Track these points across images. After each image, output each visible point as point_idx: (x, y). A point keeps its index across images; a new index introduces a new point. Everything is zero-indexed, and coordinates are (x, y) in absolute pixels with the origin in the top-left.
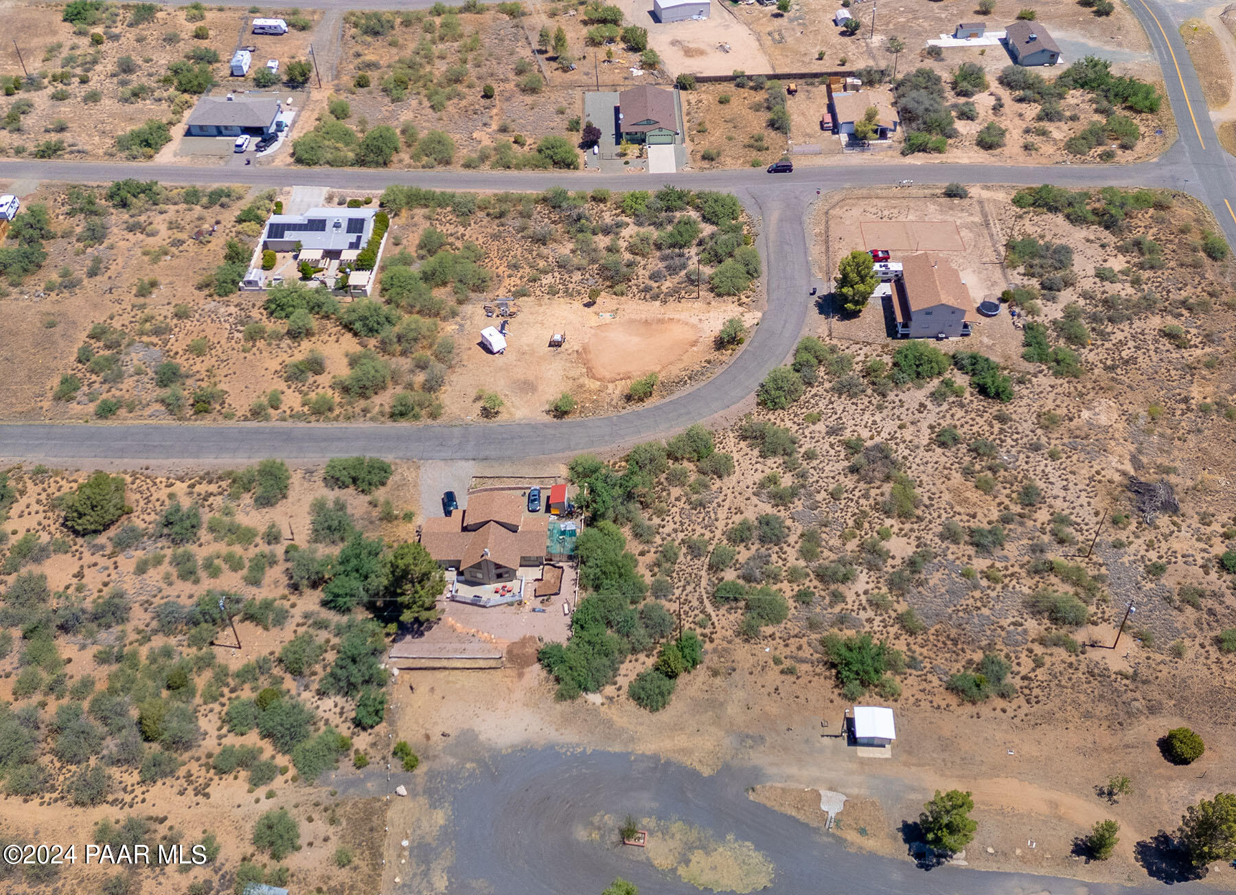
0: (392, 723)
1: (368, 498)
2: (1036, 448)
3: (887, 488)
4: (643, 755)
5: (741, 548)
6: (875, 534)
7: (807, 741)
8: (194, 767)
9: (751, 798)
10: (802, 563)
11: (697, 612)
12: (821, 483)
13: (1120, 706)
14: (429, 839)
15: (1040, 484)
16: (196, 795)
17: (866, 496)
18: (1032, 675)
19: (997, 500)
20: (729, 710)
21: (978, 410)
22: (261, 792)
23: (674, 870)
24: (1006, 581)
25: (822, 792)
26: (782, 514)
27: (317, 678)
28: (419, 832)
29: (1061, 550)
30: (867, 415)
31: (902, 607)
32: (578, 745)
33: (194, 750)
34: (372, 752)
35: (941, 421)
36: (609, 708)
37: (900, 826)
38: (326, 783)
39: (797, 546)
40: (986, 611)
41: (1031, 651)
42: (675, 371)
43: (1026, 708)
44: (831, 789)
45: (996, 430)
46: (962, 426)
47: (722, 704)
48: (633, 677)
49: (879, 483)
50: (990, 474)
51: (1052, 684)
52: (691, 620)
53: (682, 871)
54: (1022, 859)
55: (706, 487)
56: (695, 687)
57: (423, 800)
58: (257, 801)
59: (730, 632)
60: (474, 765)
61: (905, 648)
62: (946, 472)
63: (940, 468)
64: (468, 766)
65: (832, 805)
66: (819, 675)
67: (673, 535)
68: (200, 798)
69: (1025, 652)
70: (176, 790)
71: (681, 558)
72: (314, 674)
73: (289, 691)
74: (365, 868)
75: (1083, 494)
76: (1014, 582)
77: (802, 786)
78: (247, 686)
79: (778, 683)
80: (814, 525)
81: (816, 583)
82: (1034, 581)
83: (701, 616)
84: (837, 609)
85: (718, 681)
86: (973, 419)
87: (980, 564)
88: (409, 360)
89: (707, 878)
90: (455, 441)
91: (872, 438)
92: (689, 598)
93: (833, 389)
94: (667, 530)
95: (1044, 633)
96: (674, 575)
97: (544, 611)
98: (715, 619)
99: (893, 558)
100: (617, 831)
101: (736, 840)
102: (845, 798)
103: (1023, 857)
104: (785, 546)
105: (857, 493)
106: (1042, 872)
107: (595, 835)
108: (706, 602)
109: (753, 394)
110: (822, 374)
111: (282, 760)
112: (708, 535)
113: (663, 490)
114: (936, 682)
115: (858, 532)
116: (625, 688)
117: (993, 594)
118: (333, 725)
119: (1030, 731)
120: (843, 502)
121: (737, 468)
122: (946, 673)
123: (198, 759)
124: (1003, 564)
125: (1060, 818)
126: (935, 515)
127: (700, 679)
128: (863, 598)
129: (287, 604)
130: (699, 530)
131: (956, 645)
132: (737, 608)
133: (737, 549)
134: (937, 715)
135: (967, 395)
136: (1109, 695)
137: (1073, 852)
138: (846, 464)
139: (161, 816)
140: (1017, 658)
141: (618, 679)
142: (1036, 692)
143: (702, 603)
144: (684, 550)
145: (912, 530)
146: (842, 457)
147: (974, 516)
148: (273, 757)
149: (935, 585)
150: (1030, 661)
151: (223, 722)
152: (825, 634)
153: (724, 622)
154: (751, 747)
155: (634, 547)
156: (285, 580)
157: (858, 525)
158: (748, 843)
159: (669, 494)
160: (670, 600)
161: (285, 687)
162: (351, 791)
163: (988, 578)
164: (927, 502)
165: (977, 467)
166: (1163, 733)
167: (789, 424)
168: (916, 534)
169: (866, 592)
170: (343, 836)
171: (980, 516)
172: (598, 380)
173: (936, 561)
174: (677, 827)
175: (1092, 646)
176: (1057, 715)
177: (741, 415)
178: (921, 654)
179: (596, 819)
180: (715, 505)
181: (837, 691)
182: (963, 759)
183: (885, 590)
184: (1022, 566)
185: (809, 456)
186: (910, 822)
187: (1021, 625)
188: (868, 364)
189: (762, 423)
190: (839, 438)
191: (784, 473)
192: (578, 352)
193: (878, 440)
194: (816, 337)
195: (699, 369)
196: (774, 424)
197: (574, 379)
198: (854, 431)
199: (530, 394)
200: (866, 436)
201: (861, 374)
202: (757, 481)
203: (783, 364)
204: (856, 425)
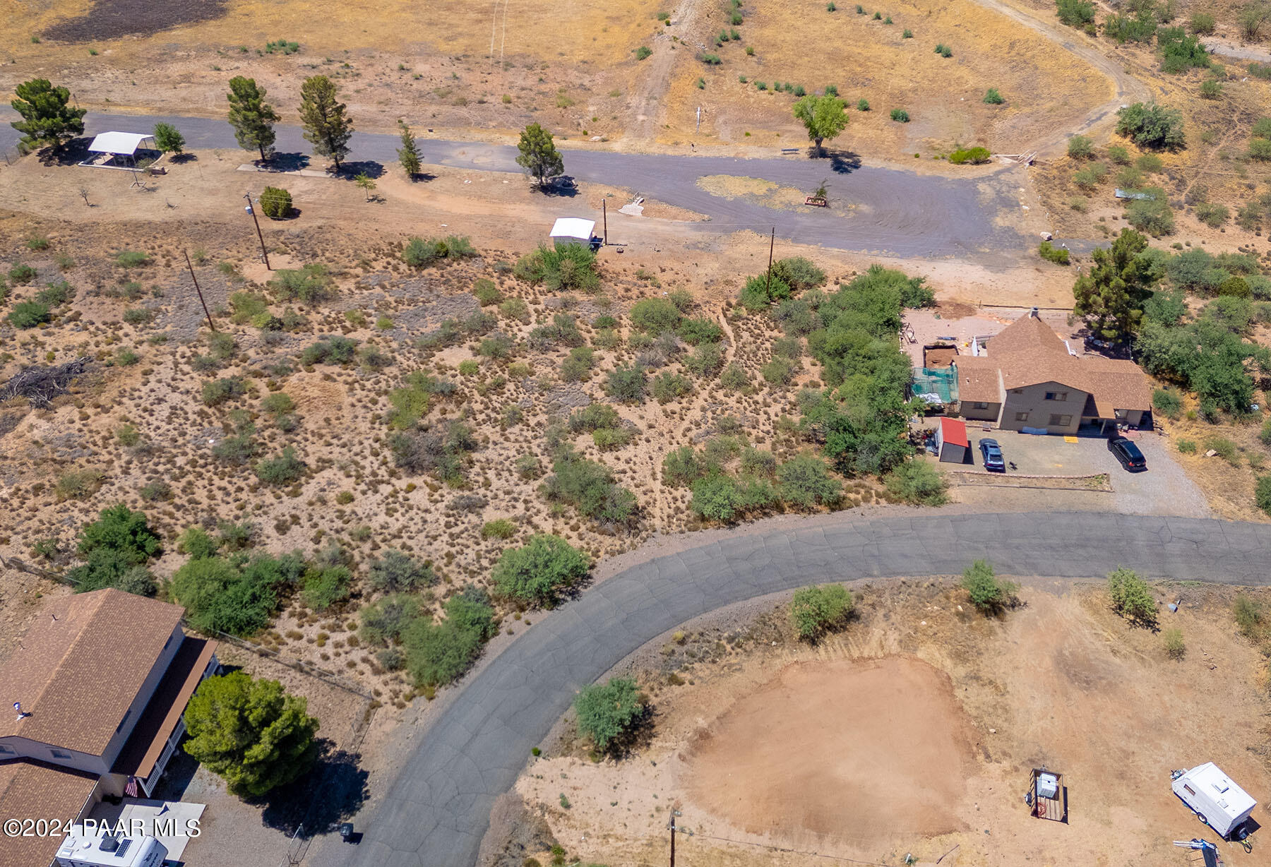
3: (431, 419)
6: (483, 371)
11: (744, 327)
12: (531, 435)
15: (194, 408)
25: (640, 215)
26: (606, 404)
29: (243, 340)
30: (395, 526)
31: (491, 309)
35: (271, 501)
39: (596, 370)
46: (240, 490)
49: (440, 426)
50: (259, 424)
59: (705, 308)
62: (324, 431)
63: (327, 438)
67: (769, 400)
71: (760, 375)
75: (139, 394)
80: (566, 387)
81: (586, 335)
83: (739, 324)
86: (211, 498)
87: (362, 335)
90: (1173, 549)
91: (412, 488)
92: (751, 340)
93: (435, 581)
94: (779, 407)
96: (771, 361)
98: (723, 319)
104: (614, 373)
105: (482, 417)
108: (731, 334)
110: (441, 614)
112: (719, 394)
113: (782, 455)
121: (658, 469)
126: (382, 384)
133: (682, 377)
138: (475, 456)
143: (736, 334)
144: (755, 383)
146: (478, 467)
147: (328, 378)
154: (700, 242)
157: (501, 382)
159: (774, 448)
160: (778, 339)
164: (382, 398)
165: (269, 432)
167: (547, 525)
171: (320, 377)
172: (923, 663)
174: (778, 207)
177: (630, 552)
178: (492, 277)
180: (704, 426)
183: (502, 323)
185: (529, 474)
187: (359, 288)
188: (331, 621)
189: (596, 534)
190: (467, 493)
191: (583, 453)
192: (988, 756)
193: (402, 483)
194: (409, 705)
195: (697, 665)
196: (574, 529)
197: (977, 678)
198: (436, 502)
199: (1067, 653)
200: (421, 492)
201: (362, 601)
202: (631, 447)
203: (513, 638)
204: (426, 511)
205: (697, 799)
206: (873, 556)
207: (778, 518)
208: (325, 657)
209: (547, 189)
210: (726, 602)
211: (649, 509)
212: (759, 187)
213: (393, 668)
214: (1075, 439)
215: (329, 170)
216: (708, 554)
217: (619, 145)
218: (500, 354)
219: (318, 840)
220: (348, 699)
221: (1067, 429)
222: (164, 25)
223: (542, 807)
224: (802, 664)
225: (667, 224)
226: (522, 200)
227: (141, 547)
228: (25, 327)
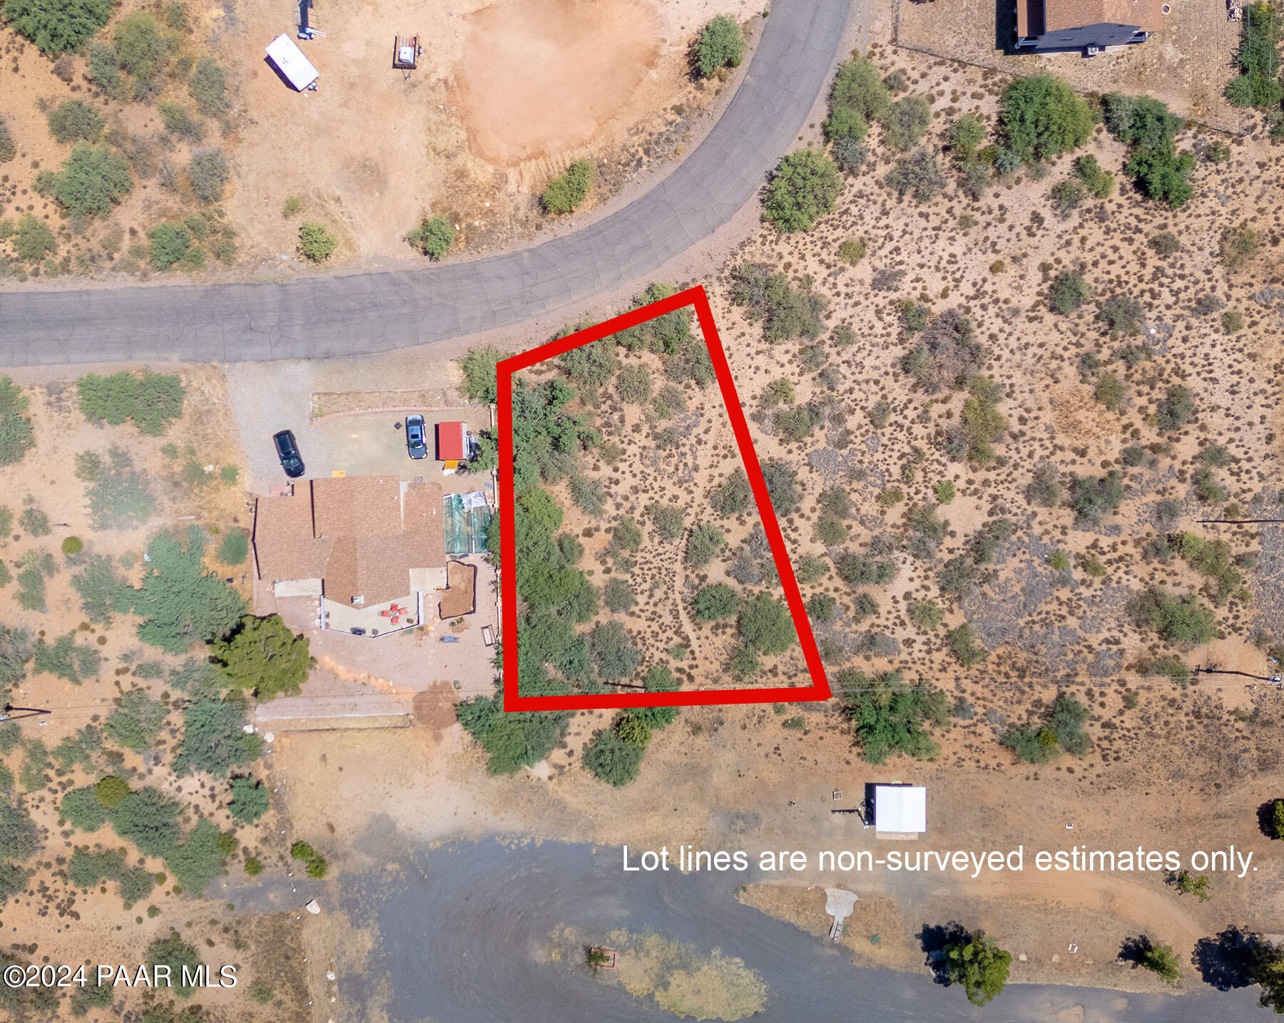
0: (280, 807)
1: (161, 442)
2: (1204, 306)
3: (958, 400)
4: (607, 846)
5: (732, 523)
6: (930, 492)
7: (813, 819)
8: (45, 876)
9: (742, 901)
10: (819, 548)
11: (670, 633)
12: (858, 395)
13: (1224, 760)
14: (358, 969)
15: (1195, 383)
16: (61, 915)
17: (924, 418)
18: (1116, 721)
19: (1125, 421)
20: (715, 780)
21: (1128, 227)
22: (141, 907)
23: (650, 996)
24: (1110, 570)
25: (829, 891)
26: (795, 457)
27: (168, 746)
28: (344, 960)
29: (1200, 511)
30: (942, 242)
31: (955, 620)
32: (524, 835)
33: (39, 852)
34: (265, 850)
35: (1062, 254)
36: (560, 783)
37: (920, 931)
38: (217, 894)
39: (815, 517)
40: (1072, 622)
41: (1122, 683)
42: (622, 134)
43: (1100, 767)
44: (839, 886)
45: (1148, 273)
46: (1095, 264)
47: (705, 771)
48: (587, 736)
49: (946, 392)
50: (1120, 366)
51: (1142, 734)
52: (662, 646)
53: (659, 997)
54: (1059, 967)
55: (679, 405)
56: (671, 748)
57: (342, 916)
58: (139, 920)
59: (716, 666)
60: (396, 866)
61: (951, 685)
62: (1054, 364)
63: (1047, 355)
64: (390, 867)
65: (839, 908)
66: (834, 728)
67: (633, 498)
68: (67, 919)
69: (1115, 686)
70: (34, 908)
71: (646, 542)
72: (162, 742)
73: (134, 769)
74: (292, 1006)
75: (1260, 399)
76: (1120, 573)
77: (803, 884)
78: (77, 766)
79: (779, 740)
80: (840, 480)
81: (838, 582)
82: (1150, 569)
83: (677, 640)
84: (864, 626)
85: (700, 740)
86: (1116, 249)
87: (1078, 541)
88: (153, 112)
89: (688, 1004)
90: (271, 319)
91: (944, 295)
92: (659, 609)
93: (889, 180)
94: (622, 489)
95: (1147, 655)
96: (636, 570)
97: (456, 640)
98: (694, 644)
99: (953, 534)
100: (581, 950)
101: (723, 956)
102: (855, 898)
103: (1060, 964)
104: (795, 516)
105: (911, 414)
106: (1079, 982)
107: (555, 956)
108: (683, 616)
109: (755, 200)
110: (873, 143)
111: (154, 865)
112: (684, 498)
113: (614, 409)
114: (987, 734)
115: (904, 488)
116: (579, 752)
117: (1086, 592)
118: (206, 813)
119: (1099, 797)
120: (888, 431)
122: (1002, 723)
123: (48, 865)
124: (1110, 540)
125: (1113, 914)
126: (1025, 452)
127: (677, 738)
128: (903, 605)
129: (93, 638)
130: (671, 490)
131: (1021, 677)
132: (725, 626)
133: (725, 522)
134: (983, 776)
135: (1115, 194)
136: (1211, 744)
137: (1121, 955)
139: (29, 943)
140: (1102, 694)
141: (568, 739)
142: (1119, 744)
143: (676, 617)
144: (649, 526)
145: (986, 483)
146: (894, 338)
147: (1083, 453)
148: (142, 861)
149: (1008, 580)
150: (1119, 698)
151: (63, 813)
152: (847, 665)
153: (707, 649)
154: (743, 831)
155: (574, 521)
156: (77, 599)
157: (907, 478)
158: (738, 960)
159: (622, 420)
160: (633, 614)
161: (128, 764)
162: (251, 904)
163: (1085, 566)
164: (1016, 427)
165: (1105, 354)
166: (1266, 798)
167: (813, 266)
168: (992, 490)
169: (907, 596)
170: (255, 963)
171: (1091, 453)
172: (490, 160)
173: (1014, 538)
174: (652, 941)
175: (1209, 671)
176: (1138, 776)
177: (735, 246)
178: (973, 694)
179: (555, 935)
180: (693, 440)
181: (856, 750)
182: (1007, 837)
183: (935, 591)
184: (1137, 543)
185: (843, 336)
186: (932, 926)
187: (1117, 642)
188: (956, 117)
189: (768, 262)
190: (892, 296)
191: (801, 374)
192: (446, 82)
193: (955, 299)
194: (869, 48)
195: (663, 129)
196: (788, 266)
197: (448, 157)
198: (917, 280)
200: (935, 291)
201: (941, 144)
203: (808, 122)
204: (922, 266)
206: (528, 273)
208: (946, 79)
211: (727, 303)
216: (667, 248)
220: (916, 43)
224: (583, 144)
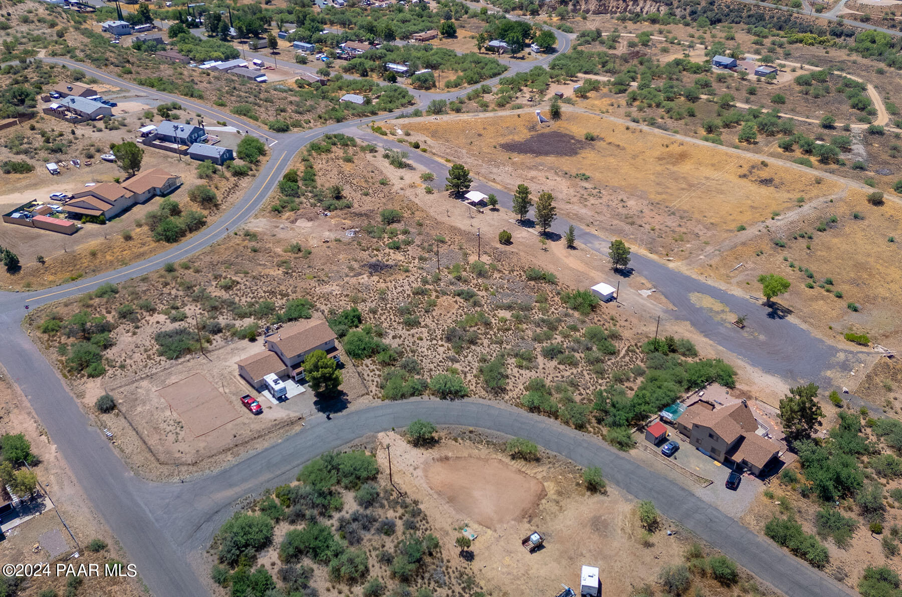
5: (576, 358)
7: (632, 307)
9: (676, 309)
10: (556, 336)
12: (498, 349)
17: (487, 333)
26: (537, 354)
30: (426, 353)
39: (549, 341)
42: (483, 451)
52: (637, 356)
53: (727, 310)
55: (557, 387)
59: (624, 341)
71: (613, 374)
80: (530, 341)
81: (561, 329)
83: (630, 353)
89: (719, 304)
91: (442, 345)
92: (628, 361)
96: (625, 372)
97: (715, 400)
99: (513, 314)
101: (696, 305)
108: (621, 355)
109: (465, 400)
112: (586, 372)
115: (513, 328)
116: (697, 357)
121: (529, 382)
130: (588, 376)
132: (610, 345)
133: (579, 359)
143: (624, 356)
144: (607, 376)
145: (489, 314)
146: (470, 350)
152: (581, 317)
154: (659, 317)
157: (510, 329)
158: (692, 302)
159: (583, 399)
160: (639, 366)
167: (470, 378)
172: (543, 487)
177: (486, 400)
180: (565, 379)
183: (535, 311)
185: (484, 361)
188: (380, 367)
189: (482, 389)
190: (457, 356)
191: (509, 364)
193: (440, 343)
194: (376, 399)
195: (468, 440)
196: (477, 384)
197: (558, 502)
198: (445, 353)
199: (603, 518)
200: (444, 348)
201: (393, 367)
202: (527, 371)
203: (421, 400)
204: (439, 354)
205: (425, 471)
206: (570, 449)
207: (552, 420)
208: (368, 375)
209: (617, 271)
210: (498, 431)
211: (509, 391)
212: (718, 306)
213: (381, 387)
214: (719, 464)
215: (540, 232)
216: (512, 414)
217: (674, 265)
218: (519, 320)
219: (321, 414)
220: (363, 388)
221: (717, 457)
222: (547, 153)
223: (381, 443)
224: (502, 461)
225: (653, 304)
226: (602, 271)
227: (353, 322)
228: (390, 248)
